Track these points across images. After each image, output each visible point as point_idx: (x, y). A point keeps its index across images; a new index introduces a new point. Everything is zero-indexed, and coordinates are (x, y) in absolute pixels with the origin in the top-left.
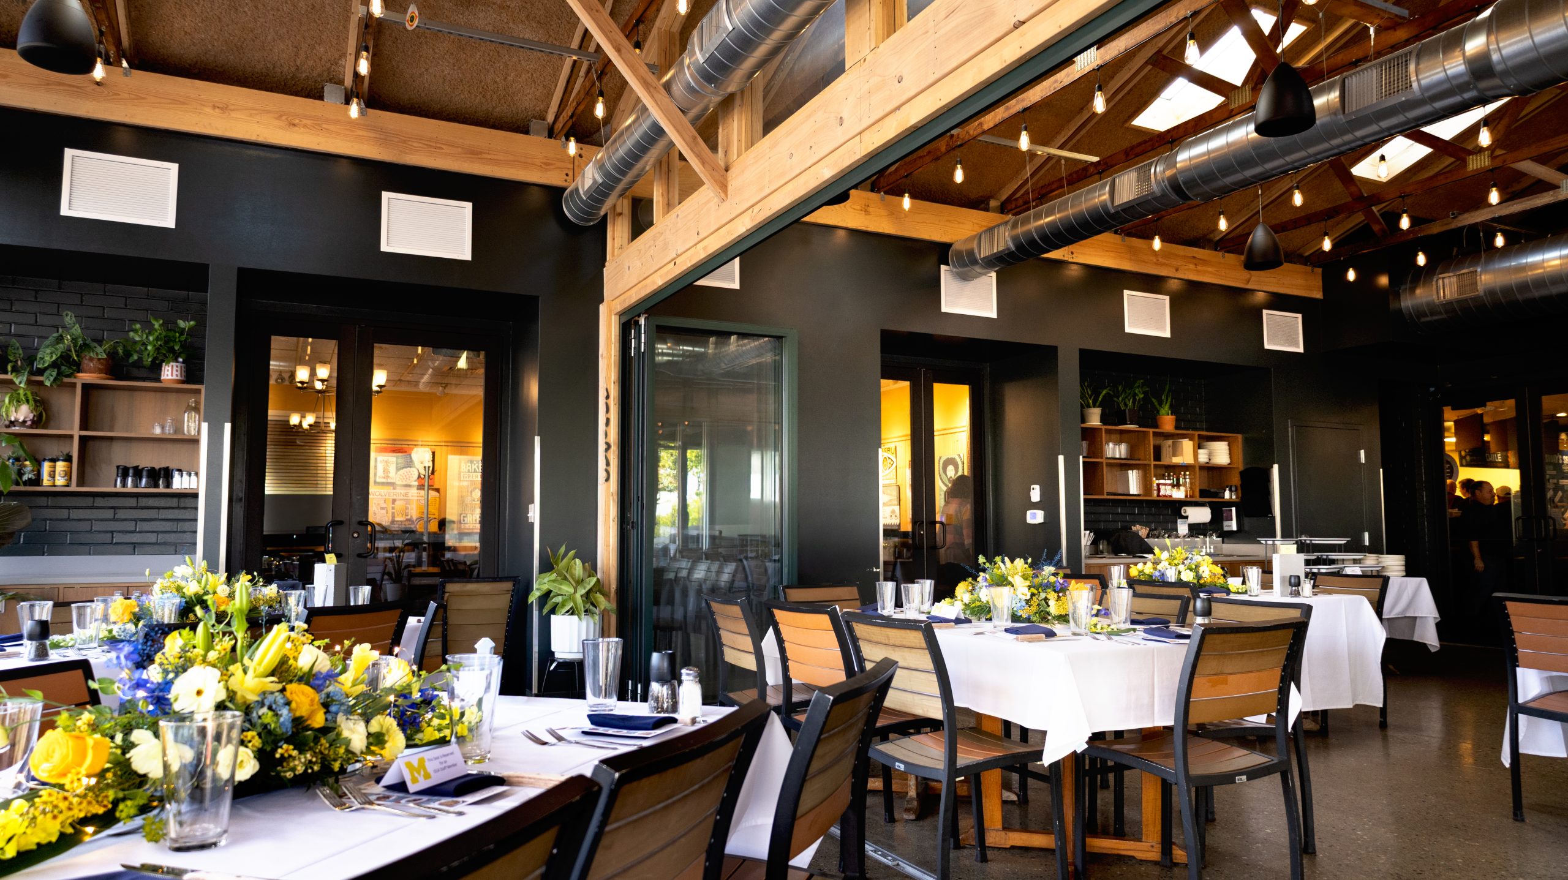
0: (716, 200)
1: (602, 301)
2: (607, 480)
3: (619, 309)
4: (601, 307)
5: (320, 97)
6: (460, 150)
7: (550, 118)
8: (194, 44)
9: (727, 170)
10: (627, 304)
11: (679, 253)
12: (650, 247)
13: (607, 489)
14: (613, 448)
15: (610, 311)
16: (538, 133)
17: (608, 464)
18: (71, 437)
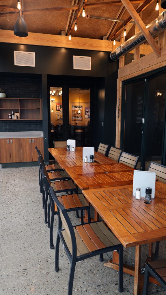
0: (157, 56)
1: (118, 78)
2: (119, 117)
3: (123, 80)
4: (117, 79)
5: (61, 35)
6: (89, 45)
7: (108, 35)
8: (36, 25)
9: (161, 49)
10: (125, 79)
11: (143, 68)
12: (133, 67)
13: (119, 119)
14: (120, 111)
15: (120, 80)
16: (105, 39)
17: (119, 114)
18: (18, 110)
